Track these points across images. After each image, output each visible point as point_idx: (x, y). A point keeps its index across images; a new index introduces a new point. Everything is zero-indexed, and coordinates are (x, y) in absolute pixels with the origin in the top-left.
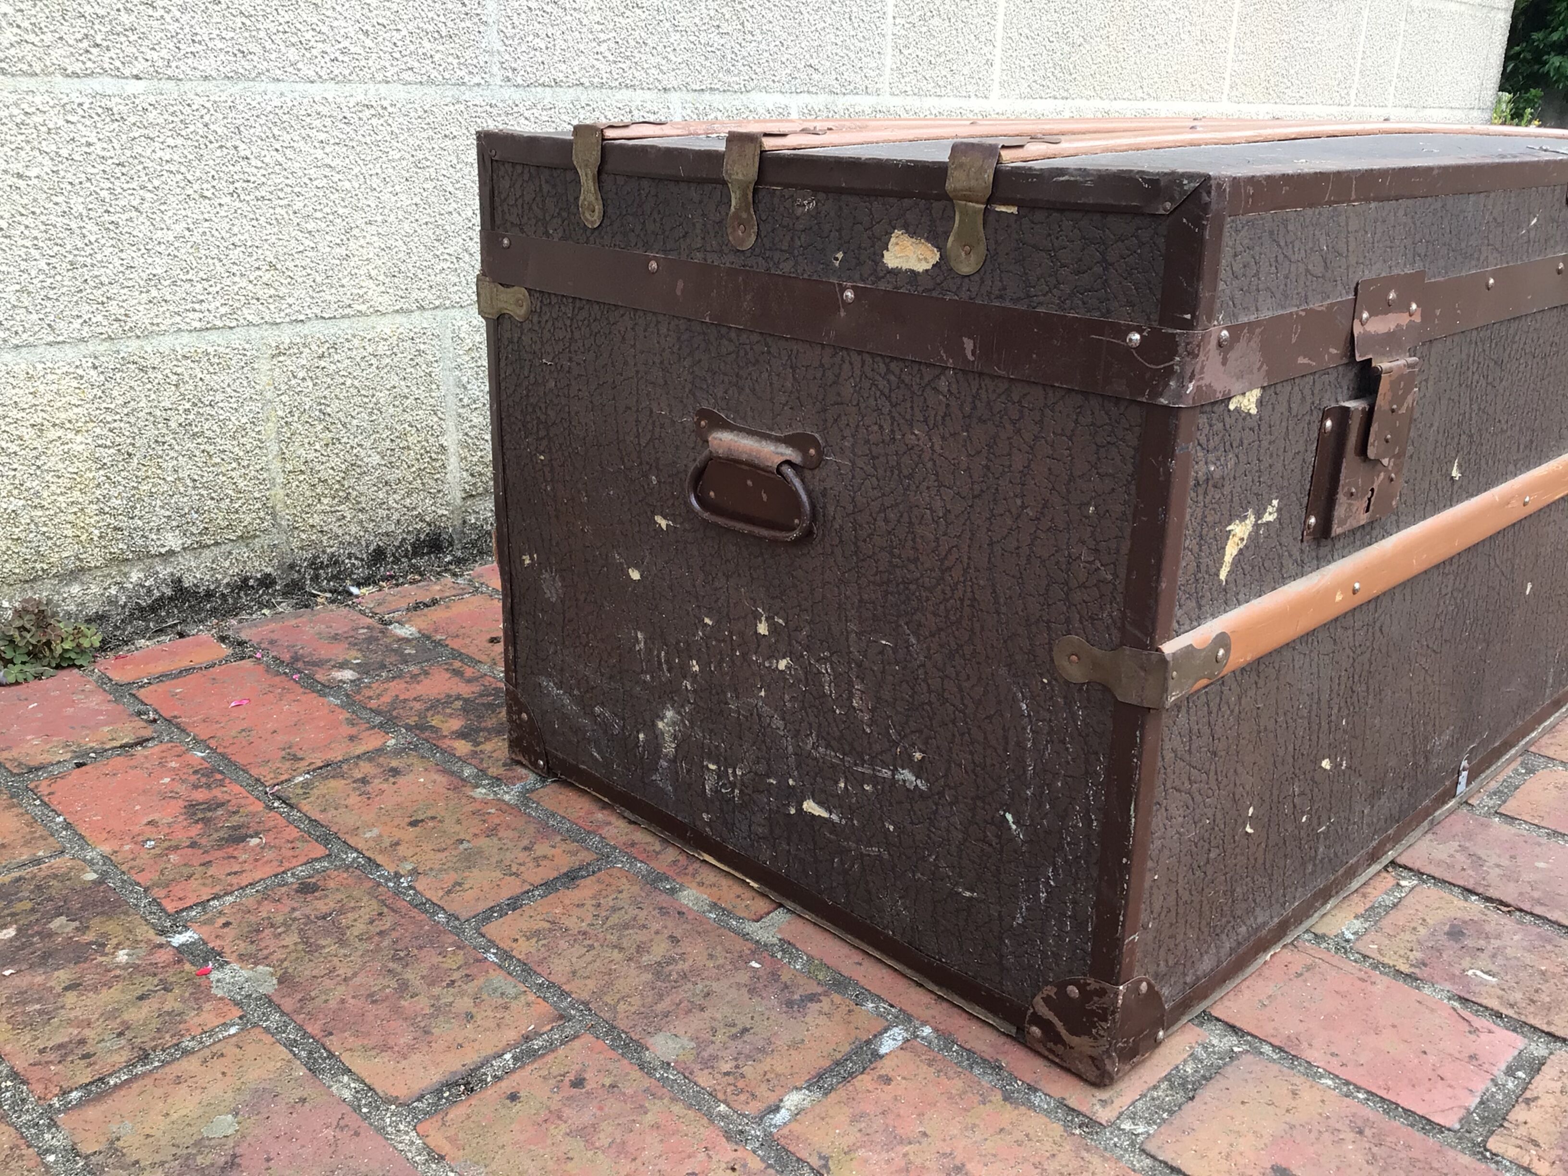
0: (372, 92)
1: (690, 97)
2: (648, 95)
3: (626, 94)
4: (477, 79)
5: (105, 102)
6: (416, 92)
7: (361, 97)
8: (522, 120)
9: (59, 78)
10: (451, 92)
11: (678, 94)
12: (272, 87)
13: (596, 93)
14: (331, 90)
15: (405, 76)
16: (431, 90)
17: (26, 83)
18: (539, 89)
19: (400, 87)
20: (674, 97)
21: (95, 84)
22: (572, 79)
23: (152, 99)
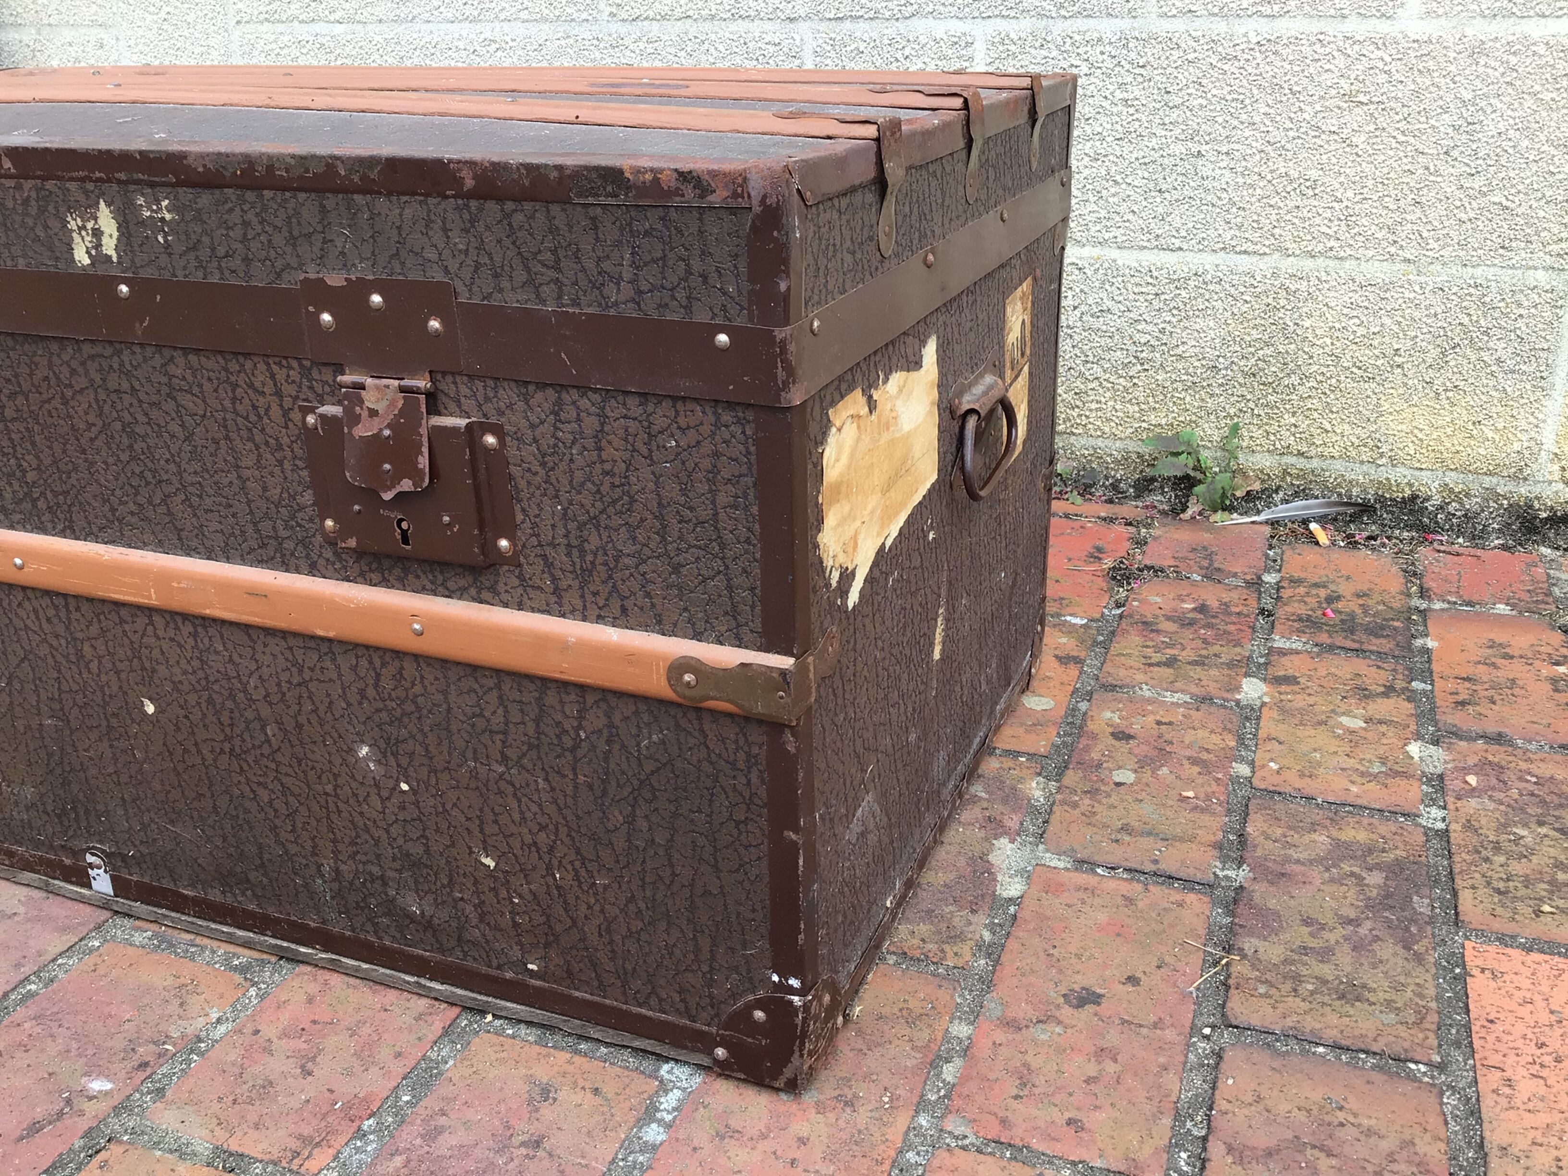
0: (498, 29)
1: (823, 26)
2: (768, 26)
3: (741, 26)
4: (585, 16)
5: (321, 40)
6: (533, 28)
7: (488, 35)
8: (628, 53)
9: (296, 23)
10: (562, 28)
11: (808, 23)
12: (424, 27)
13: (708, 26)
14: (465, 29)
15: (524, 15)
16: (545, 27)
17: (280, 28)
18: (646, 23)
19: (520, 24)
20: (803, 28)
21: (317, 28)
22: (678, 12)
23: (349, 37)
